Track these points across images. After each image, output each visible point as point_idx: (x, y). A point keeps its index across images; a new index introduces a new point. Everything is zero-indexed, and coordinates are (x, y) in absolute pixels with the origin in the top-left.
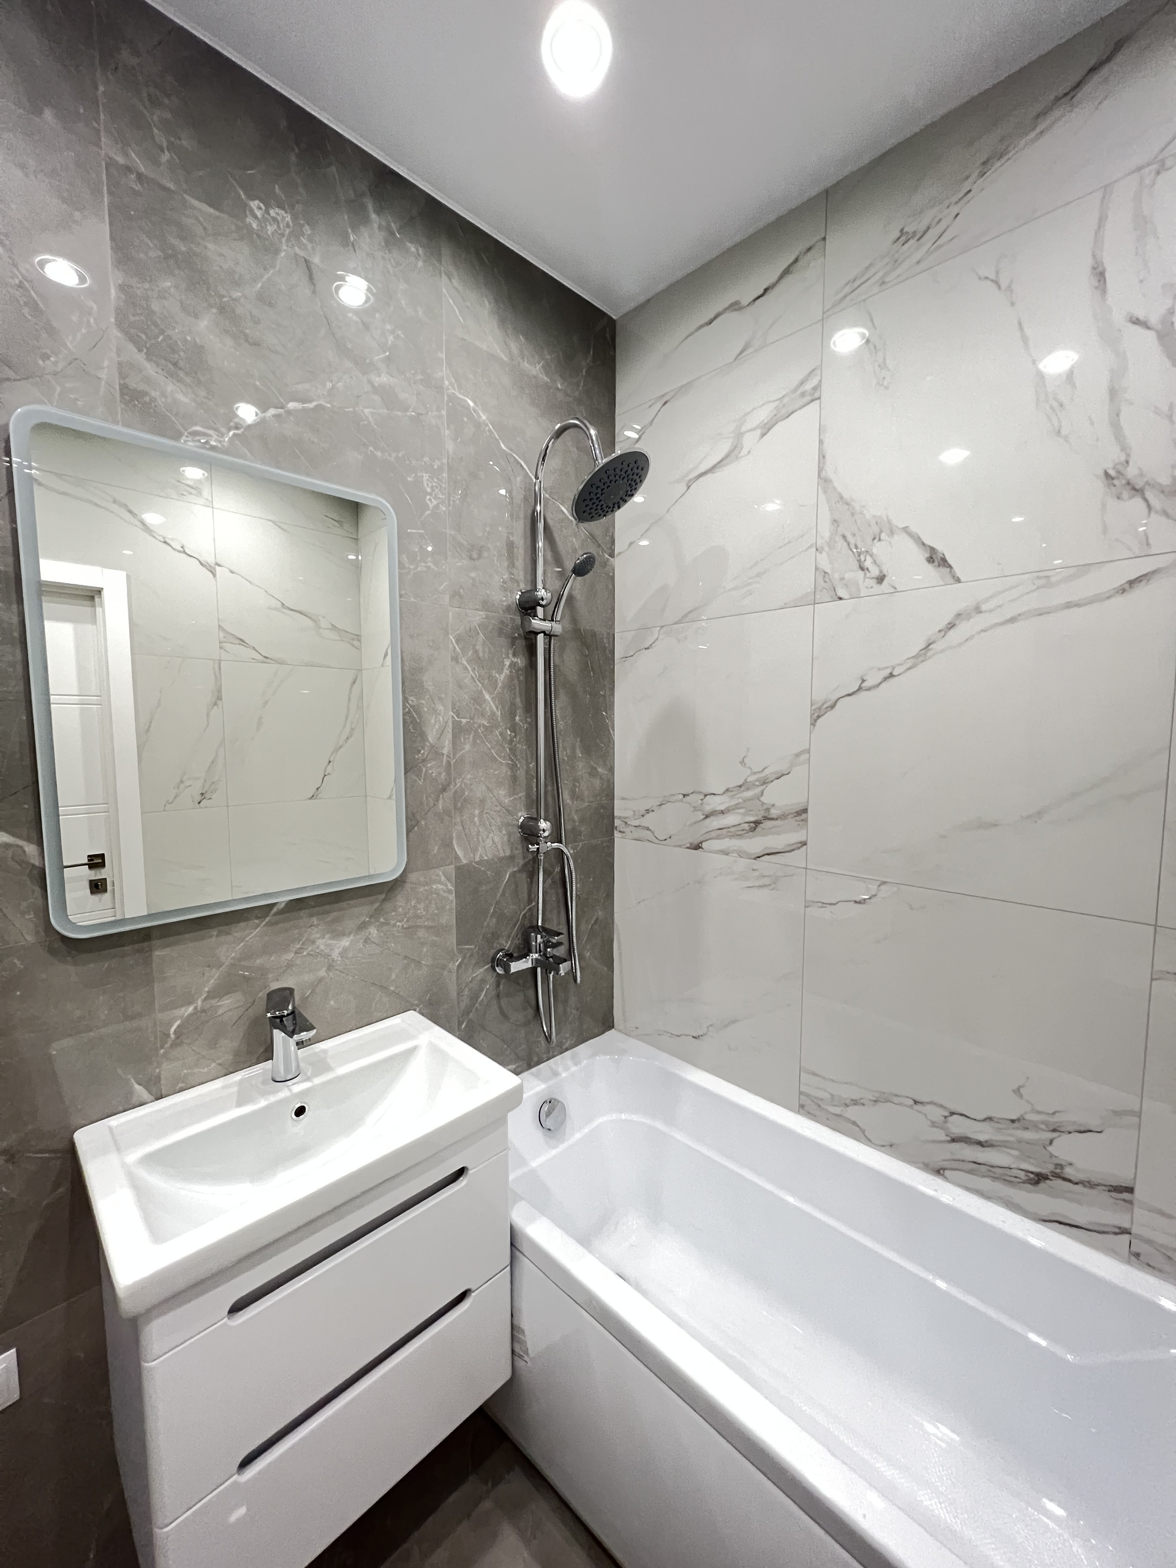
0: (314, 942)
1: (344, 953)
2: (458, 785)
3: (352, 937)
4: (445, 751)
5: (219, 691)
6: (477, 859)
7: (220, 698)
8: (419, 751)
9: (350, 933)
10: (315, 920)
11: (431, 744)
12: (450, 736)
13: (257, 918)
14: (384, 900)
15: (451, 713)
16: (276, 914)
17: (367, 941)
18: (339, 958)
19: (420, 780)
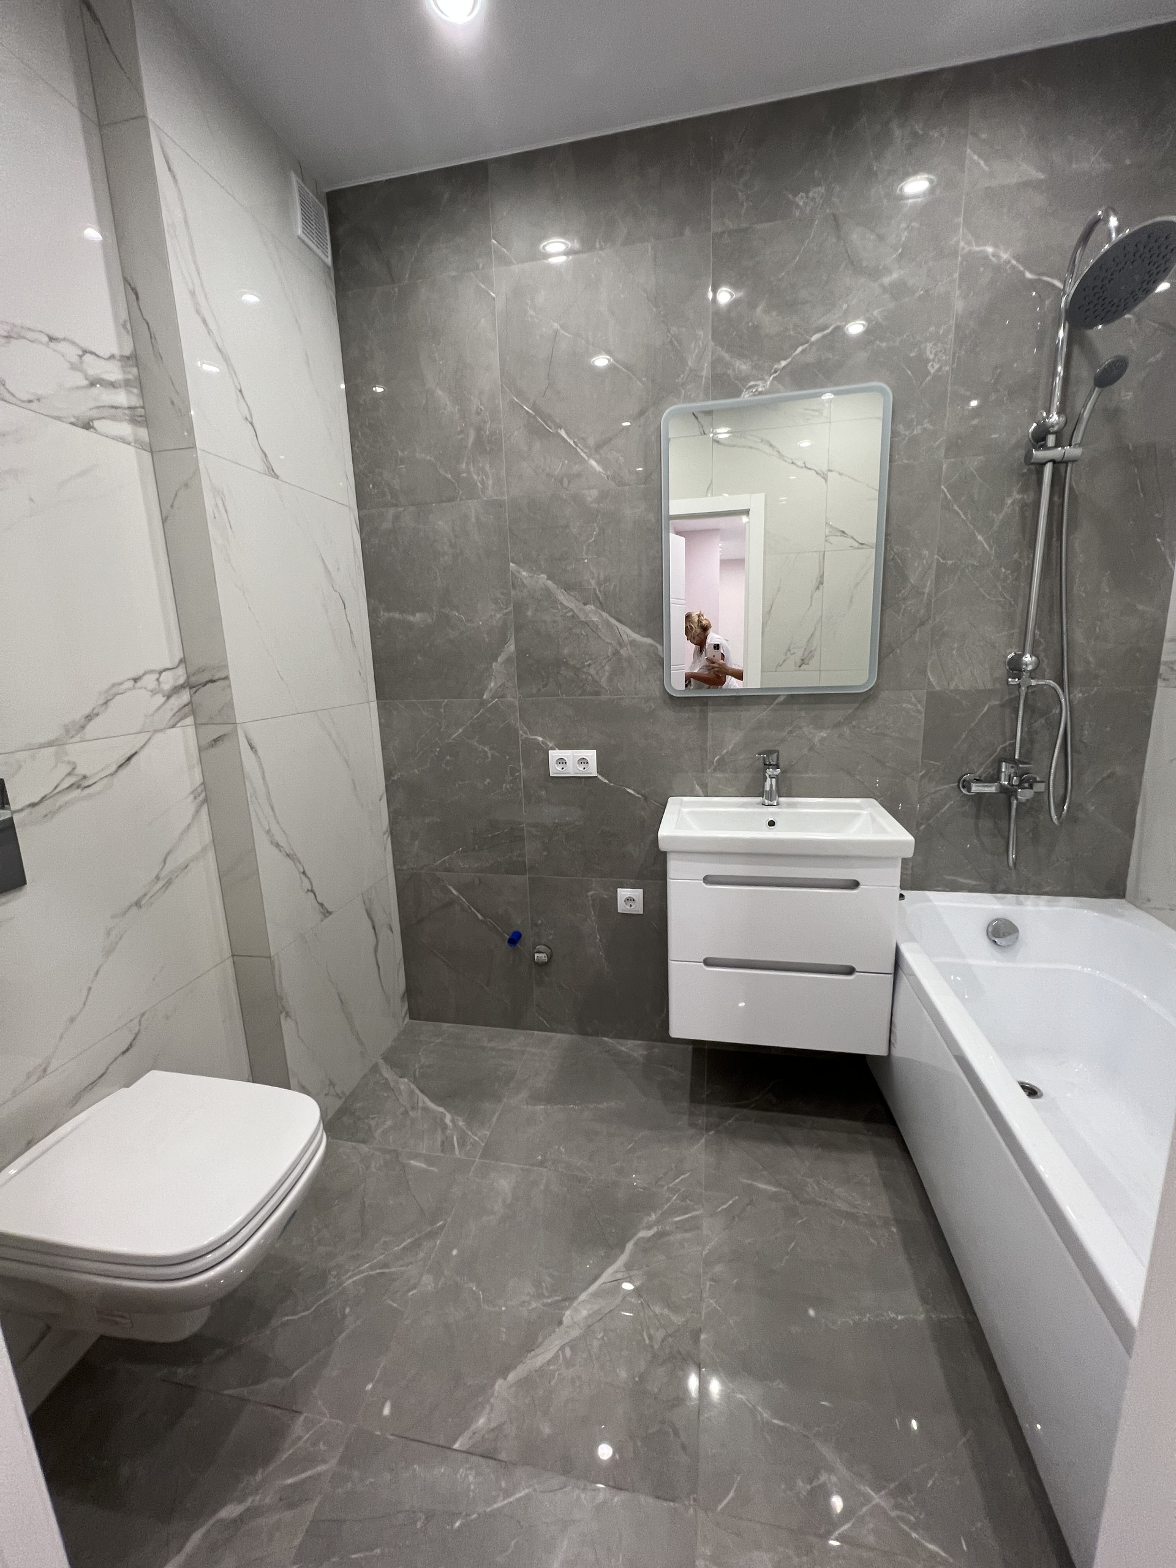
0: (801, 728)
1: (823, 740)
2: (937, 620)
3: (829, 731)
4: (927, 590)
5: (822, 576)
6: (952, 688)
7: (821, 583)
8: (900, 591)
9: (828, 727)
10: (803, 714)
11: (912, 585)
12: (933, 577)
13: (765, 704)
14: (857, 709)
15: (936, 556)
16: (777, 704)
17: (840, 736)
18: (818, 744)
19: (899, 616)
